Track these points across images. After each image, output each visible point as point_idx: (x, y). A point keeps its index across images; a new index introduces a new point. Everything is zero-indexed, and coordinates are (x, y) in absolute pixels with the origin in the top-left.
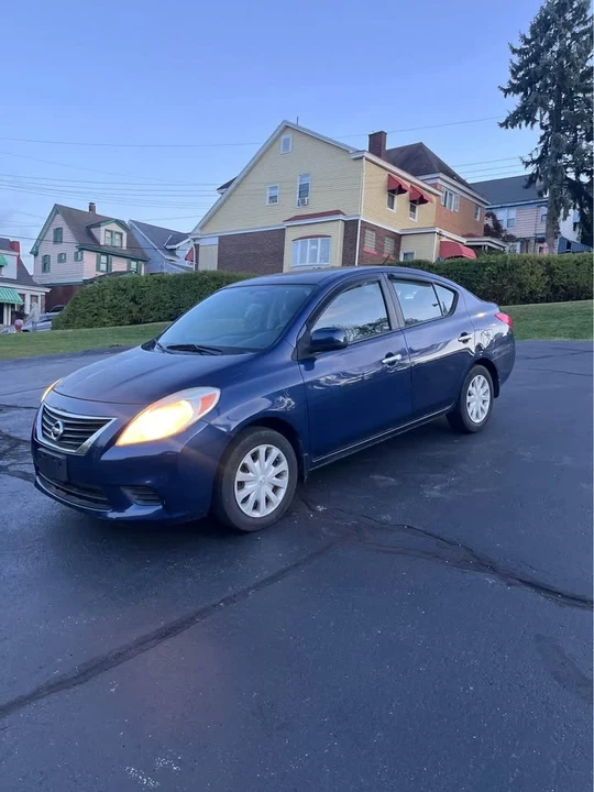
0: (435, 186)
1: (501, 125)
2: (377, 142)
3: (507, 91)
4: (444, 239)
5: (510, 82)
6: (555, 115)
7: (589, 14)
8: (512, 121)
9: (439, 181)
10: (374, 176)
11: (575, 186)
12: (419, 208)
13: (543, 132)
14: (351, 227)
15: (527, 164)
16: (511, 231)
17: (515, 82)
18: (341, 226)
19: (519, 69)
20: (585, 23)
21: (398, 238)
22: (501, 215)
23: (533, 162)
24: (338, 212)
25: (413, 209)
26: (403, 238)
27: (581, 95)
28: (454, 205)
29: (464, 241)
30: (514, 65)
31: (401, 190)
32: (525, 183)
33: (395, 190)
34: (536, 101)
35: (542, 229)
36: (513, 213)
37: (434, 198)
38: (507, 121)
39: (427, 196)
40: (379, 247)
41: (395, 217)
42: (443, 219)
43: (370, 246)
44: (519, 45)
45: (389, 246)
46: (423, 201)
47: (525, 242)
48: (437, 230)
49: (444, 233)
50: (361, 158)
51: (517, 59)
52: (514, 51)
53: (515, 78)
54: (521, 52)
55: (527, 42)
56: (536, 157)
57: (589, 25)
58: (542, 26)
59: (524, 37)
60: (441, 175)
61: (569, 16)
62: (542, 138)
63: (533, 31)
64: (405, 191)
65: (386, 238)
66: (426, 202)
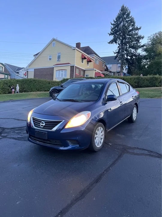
0: (93, 57)
1: (108, 43)
2: (78, 45)
3: (110, 34)
4: (96, 72)
5: (111, 32)
6: (122, 42)
7: (130, 16)
8: (111, 42)
9: (94, 56)
10: (78, 54)
11: (127, 59)
12: (89, 63)
13: (119, 45)
14: (72, 68)
15: (115, 53)
16: (111, 70)
17: (112, 32)
18: (70, 67)
19: (113, 29)
20: (129, 18)
21: (84, 71)
22: (108, 66)
23: (116, 53)
24: (69, 63)
25: (88, 63)
26: (86, 71)
27: (128, 36)
28: (98, 63)
29: (101, 72)
30: (112, 28)
31: (85, 58)
32: (114, 58)
33: (83, 58)
34: (118, 37)
35: (119, 70)
36: (111, 65)
37: (93, 61)
38: (110, 42)
39: (91, 60)
40: (80, 73)
41: (83, 65)
42: (95, 66)
43: (77, 73)
44: (113, 23)
45: (82, 73)
46: (90, 61)
47: (114, 73)
48: (95, 69)
49: (96, 70)
50: (75, 49)
51: (112, 26)
52: (112, 24)
53: (112, 31)
54: (113, 25)
55: (115, 22)
56: (117, 51)
57: (130, 19)
58: (118, 18)
59: (114, 21)
60: (94, 55)
61: (125, 16)
62: (118, 47)
63: (116, 19)
64: (86, 59)
65: (81, 71)
66: (91, 62)
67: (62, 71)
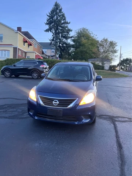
1: (45, 31)
2: (19, 29)
3: (46, 24)
4: (36, 54)
6: (56, 31)
7: (62, 11)
9: (33, 41)
10: (20, 38)
11: (59, 46)
12: (30, 46)
13: (53, 34)
14: (15, 49)
15: (50, 40)
16: (46, 54)
17: (47, 22)
18: (13, 48)
19: (49, 20)
20: (61, 13)
21: (26, 53)
22: (44, 50)
23: (51, 40)
24: (12, 45)
25: (29, 47)
26: (27, 53)
27: (61, 28)
28: (36, 47)
29: (40, 55)
30: (48, 19)
32: (50, 44)
33: (25, 42)
34: (53, 27)
35: (53, 54)
36: (46, 50)
38: (46, 30)
40: (22, 55)
41: (25, 48)
42: (34, 50)
43: (20, 54)
44: (49, 15)
45: (24, 54)
47: (49, 56)
48: (35, 52)
49: (37, 53)
50: (18, 33)
51: (48, 18)
52: (48, 16)
53: (48, 21)
54: (49, 16)
55: (50, 14)
56: (52, 39)
57: (62, 14)
58: (53, 12)
59: (49, 13)
60: (34, 40)
61: (58, 11)
62: (53, 35)
63: (51, 12)
64: (27, 42)
65: (23, 53)
66: (32, 45)
67: (4, 52)
